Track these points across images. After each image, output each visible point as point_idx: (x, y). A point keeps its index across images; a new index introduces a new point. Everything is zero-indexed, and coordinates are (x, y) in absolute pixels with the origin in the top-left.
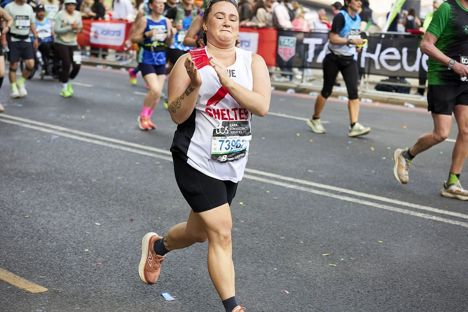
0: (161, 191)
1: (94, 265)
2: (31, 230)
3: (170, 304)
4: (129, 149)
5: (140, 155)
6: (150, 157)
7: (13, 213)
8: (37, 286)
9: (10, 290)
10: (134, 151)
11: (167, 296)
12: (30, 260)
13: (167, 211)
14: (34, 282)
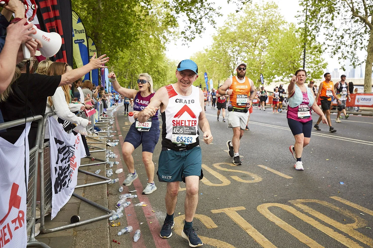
0: (336, 149)
1: (310, 171)
2: (286, 159)
3: (342, 186)
4: (321, 136)
5: (326, 138)
6: (330, 138)
7: (279, 154)
8: (289, 176)
9: (279, 177)
10: (323, 136)
11: (342, 183)
12: (285, 168)
13: (339, 155)
14: (288, 175)
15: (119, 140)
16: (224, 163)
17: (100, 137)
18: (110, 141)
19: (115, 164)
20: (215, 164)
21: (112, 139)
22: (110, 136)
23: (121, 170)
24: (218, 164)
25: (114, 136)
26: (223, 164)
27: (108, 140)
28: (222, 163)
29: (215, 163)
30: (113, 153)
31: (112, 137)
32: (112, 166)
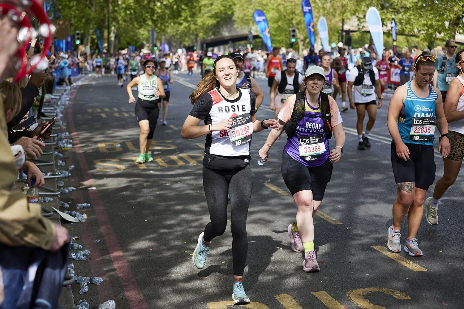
15: (89, 205)
16: (375, 290)
17: (40, 195)
18: (67, 205)
19: (91, 284)
20: (355, 292)
21: (72, 199)
22: (67, 191)
23: (111, 305)
24: (361, 291)
25: (74, 188)
26: (374, 293)
27: (63, 204)
28: (371, 290)
29: (352, 288)
30: (81, 246)
31: (70, 192)
32: (86, 289)
